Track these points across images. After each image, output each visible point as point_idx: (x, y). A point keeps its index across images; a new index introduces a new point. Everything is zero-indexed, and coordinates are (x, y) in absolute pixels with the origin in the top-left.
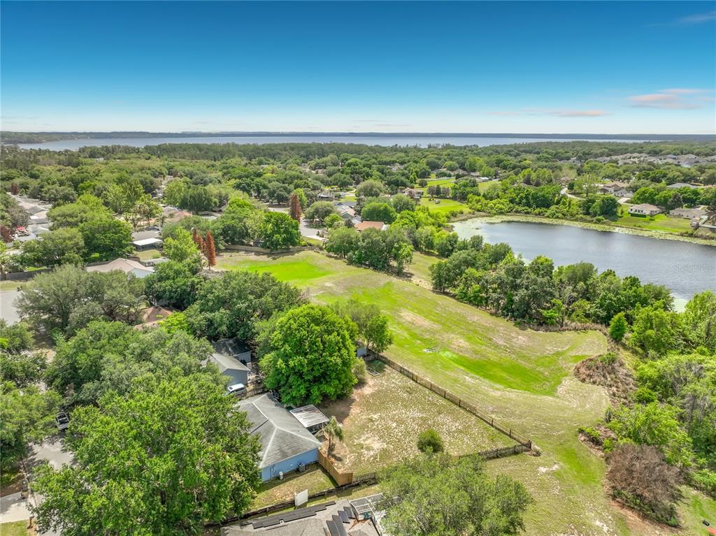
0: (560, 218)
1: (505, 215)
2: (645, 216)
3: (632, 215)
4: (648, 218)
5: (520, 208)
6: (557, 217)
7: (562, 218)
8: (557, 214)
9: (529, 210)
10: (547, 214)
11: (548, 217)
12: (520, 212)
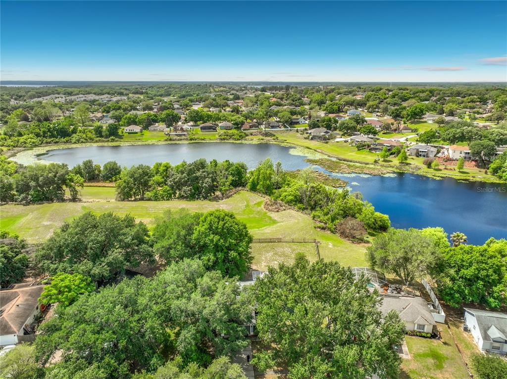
0: (84, 142)
1: (38, 147)
2: (137, 133)
3: (129, 133)
4: (139, 134)
5: (49, 140)
6: (82, 142)
7: (86, 142)
8: (81, 140)
9: (57, 140)
10: (73, 141)
11: (75, 143)
12: (50, 143)
